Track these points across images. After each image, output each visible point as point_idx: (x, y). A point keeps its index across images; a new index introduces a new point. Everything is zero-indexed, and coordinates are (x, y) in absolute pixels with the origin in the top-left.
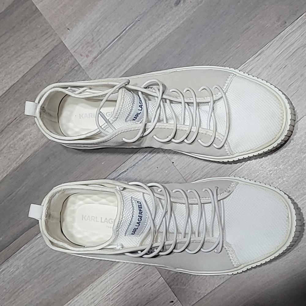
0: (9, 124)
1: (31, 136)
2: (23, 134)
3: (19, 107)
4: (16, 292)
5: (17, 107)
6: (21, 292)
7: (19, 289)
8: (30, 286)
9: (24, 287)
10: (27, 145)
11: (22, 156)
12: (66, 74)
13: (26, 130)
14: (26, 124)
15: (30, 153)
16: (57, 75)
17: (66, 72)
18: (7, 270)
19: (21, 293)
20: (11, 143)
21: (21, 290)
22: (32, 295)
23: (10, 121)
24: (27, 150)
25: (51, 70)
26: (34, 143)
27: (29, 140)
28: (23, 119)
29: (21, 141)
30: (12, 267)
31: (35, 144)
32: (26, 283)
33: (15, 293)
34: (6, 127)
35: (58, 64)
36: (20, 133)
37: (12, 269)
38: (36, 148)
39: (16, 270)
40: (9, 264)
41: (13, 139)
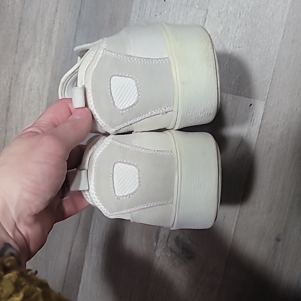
0: (10, 88)
1: (36, 81)
2: (27, 85)
3: (7, 67)
5: (5, 68)
10: (39, 90)
11: (42, 102)
12: (22, 8)
13: (28, 80)
14: (24, 75)
16: (16, 15)
17: (21, 7)
20: (24, 100)
23: (9, 84)
24: (42, 94)
25: (7, 16)
26: (42, 84)
27: (37, 85)
28: (18, 74)
29: (31, 91)
31: (44, 84)
34: (10, 92)
35: (9, 6)
36: (25, 86)
38: (47, 86)
41: (24, 95)
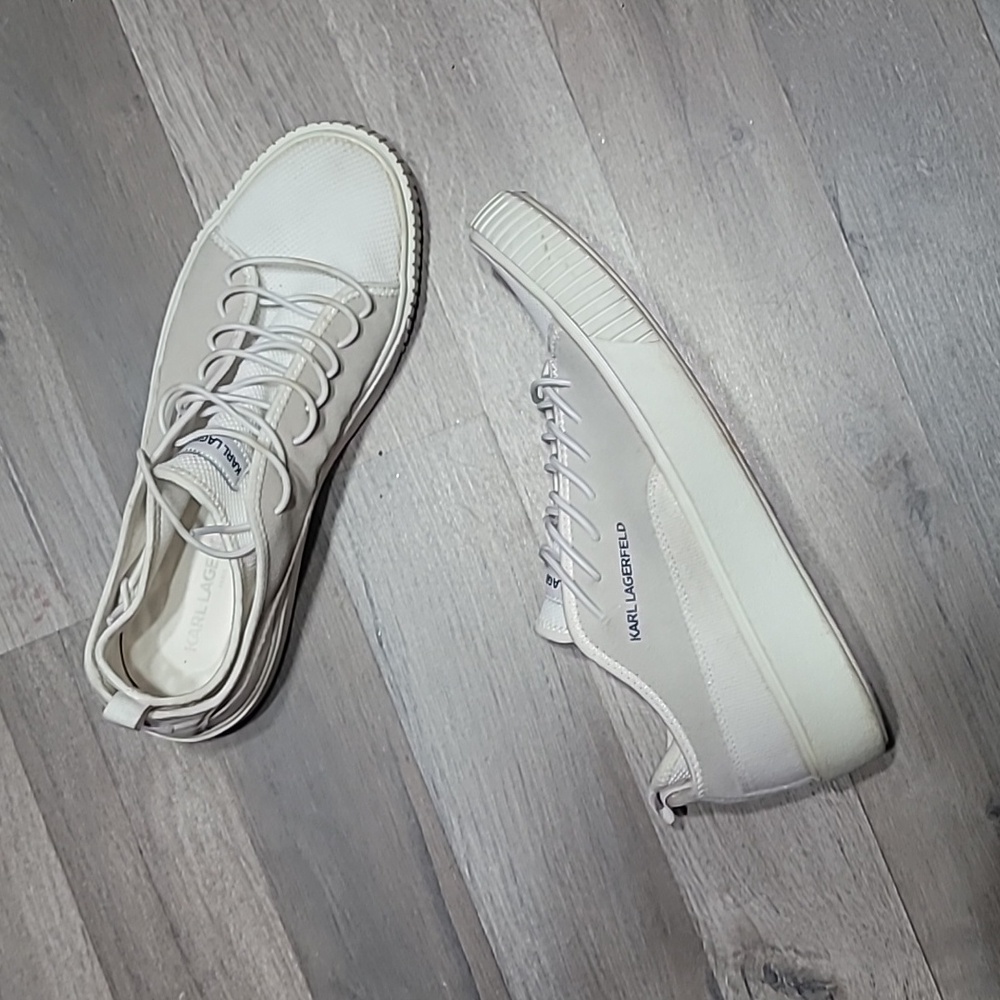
0: (149, 876)
1: (200, 819)
2: (186, 841)
3: (113, 833)
4: (596, 977)
5: (111, 838)
6: (599, 964)
7: (592, 969)
8: (591, 932)
9: (589, 950)
10: (219, 836)
11: (245, 859)
12: (71, 675)
13: (179, 830)
14: (163, 824)
15: (242, 835)
16: (66, 700)
17: (67, 674)
18: (530, 989)
19: (602, 962)
20: (200, 883)
21: (594, 962)
22: (614, 933)
23: (142, 871)
24: (233, 839)
25: (47, 715)
26: (220, 816)
27: (208, 826)
28: (148, 831)
29: (203, 850)
30: (529, 973)
31: (224, 813)
32: (580, 940)
33: (597, 982)
34: (154, 885)
35: (38, 690)
36: (183, 850)
37: (532, 974)
38: (234, 814)
39: (539, 961)
40: (518, 979)
41: (192, 873)
